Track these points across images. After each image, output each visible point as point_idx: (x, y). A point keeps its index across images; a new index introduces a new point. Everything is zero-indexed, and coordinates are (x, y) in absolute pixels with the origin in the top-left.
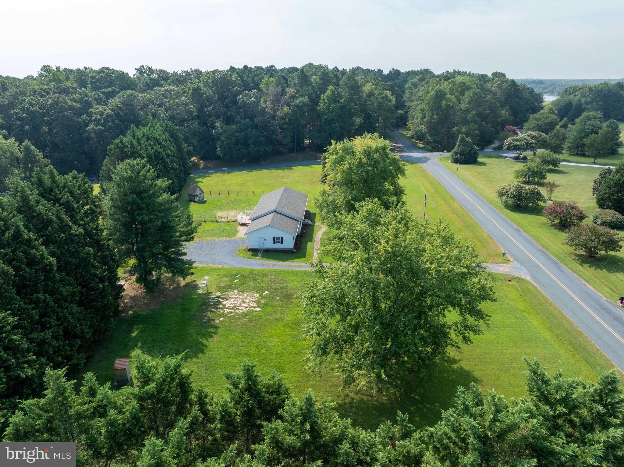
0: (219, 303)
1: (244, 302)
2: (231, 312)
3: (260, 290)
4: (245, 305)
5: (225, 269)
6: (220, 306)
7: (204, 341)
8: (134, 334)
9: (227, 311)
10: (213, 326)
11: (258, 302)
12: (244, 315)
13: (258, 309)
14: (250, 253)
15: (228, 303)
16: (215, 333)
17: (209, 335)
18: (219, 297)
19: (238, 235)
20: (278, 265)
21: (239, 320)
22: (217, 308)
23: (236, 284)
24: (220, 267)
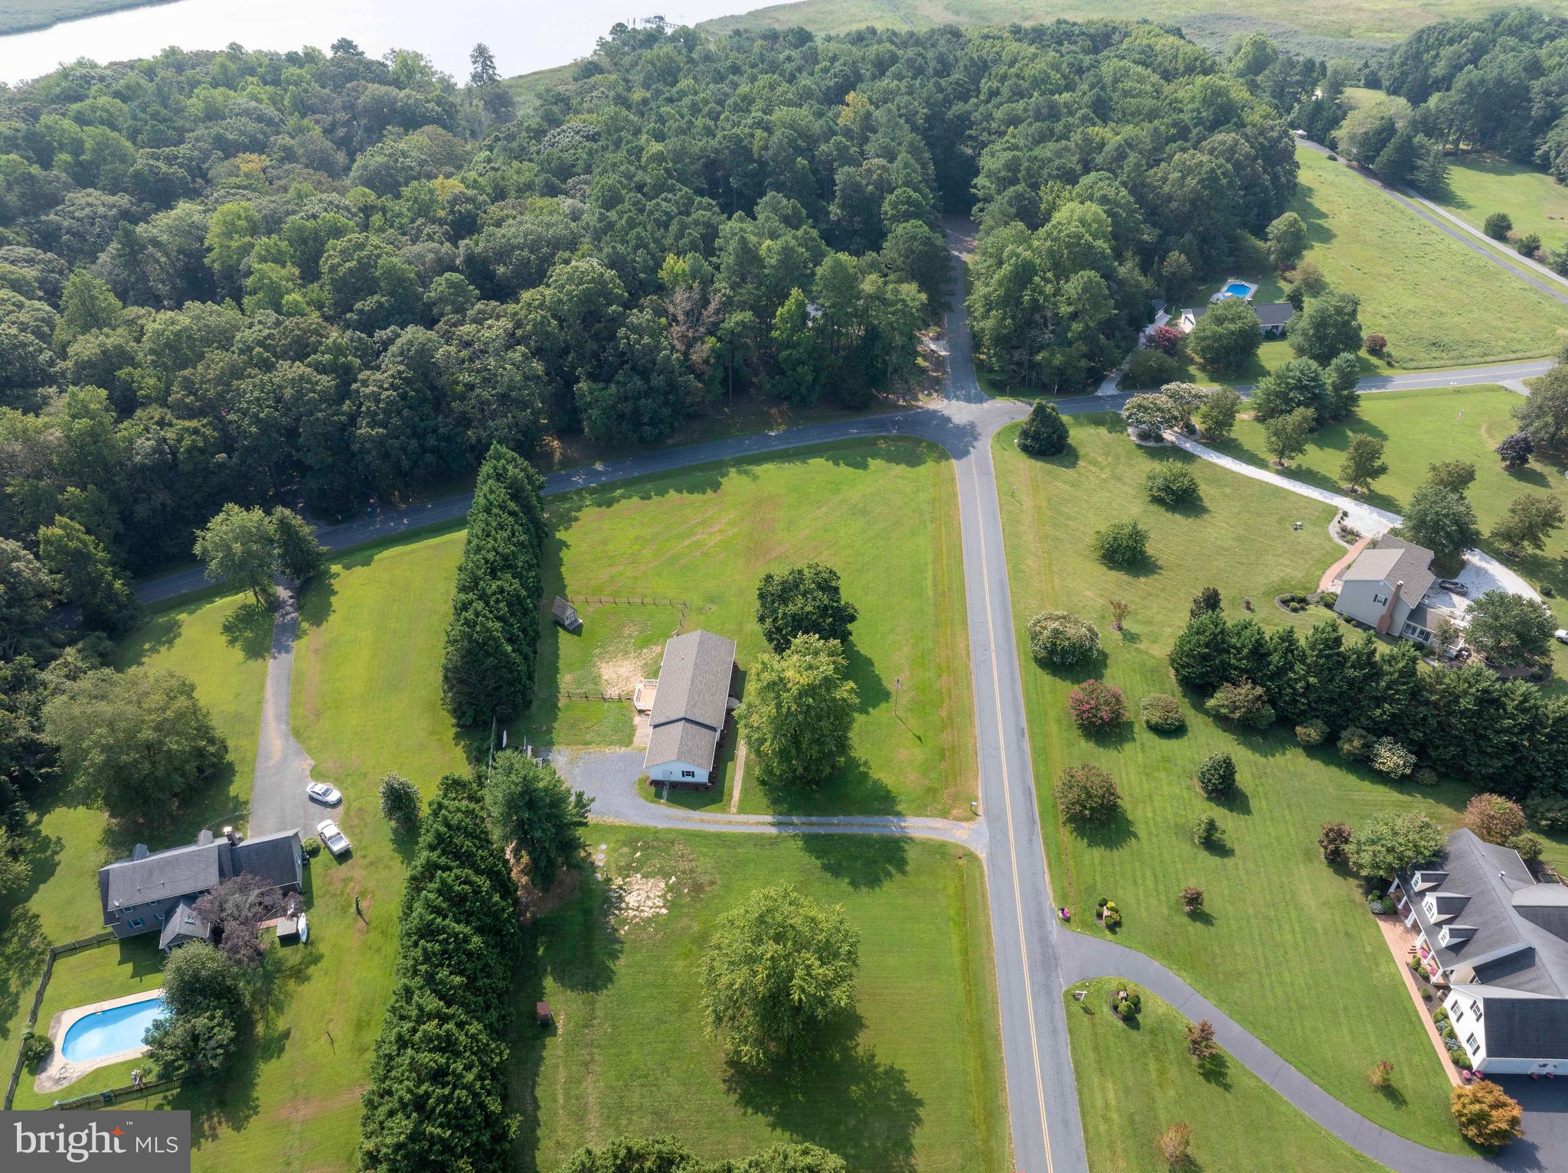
0: (621, 898)
1: (648, 897)
2: (635, 916)
3: (666, 876)
4: (650, 903)
5: (624, 828)
6: (623, 905)
7: (612, 965)
8: (540, 952)
9: (631, 913)
10: (618, 941)
11: (664, 897)
12: (649, 921)
13: (664, 911)
14: (653, 789)
15: (631, 900)
16: (621, 952)
17: (614, 955)
18: (621, 888)
19: (635, 739)
20: (688, 819)
21: (644, 928)
22: (620, 909)
23: (638, 860)
24: (617, 822)
